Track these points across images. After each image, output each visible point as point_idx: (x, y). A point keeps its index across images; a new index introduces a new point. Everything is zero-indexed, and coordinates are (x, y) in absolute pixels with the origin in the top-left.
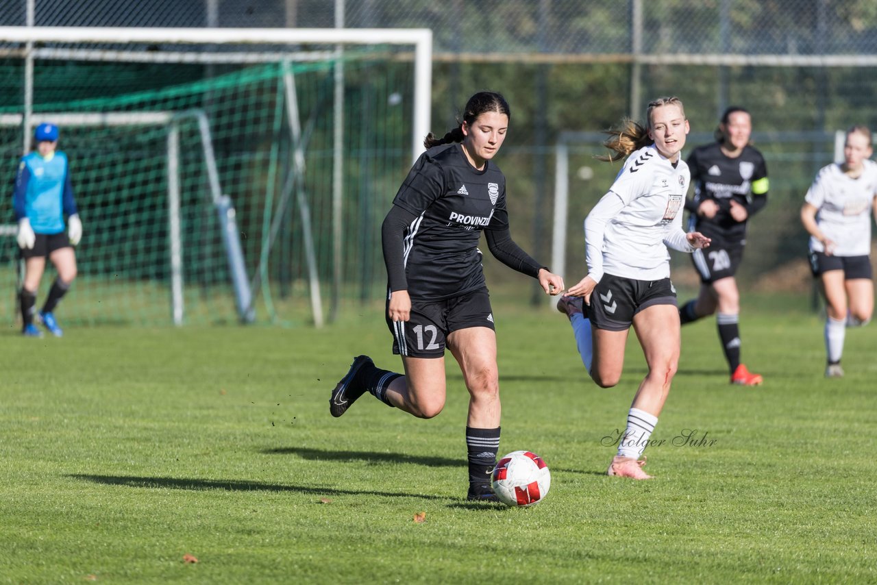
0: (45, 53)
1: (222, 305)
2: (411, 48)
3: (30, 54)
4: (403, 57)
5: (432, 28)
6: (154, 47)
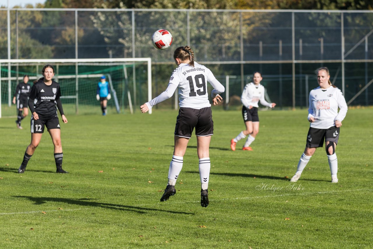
0: (80, 64)
1: (114, 110)
2: (147, 62)
3: (77, 65)
4: (145, 64)
5: (150, 57)
6: (100, 63)
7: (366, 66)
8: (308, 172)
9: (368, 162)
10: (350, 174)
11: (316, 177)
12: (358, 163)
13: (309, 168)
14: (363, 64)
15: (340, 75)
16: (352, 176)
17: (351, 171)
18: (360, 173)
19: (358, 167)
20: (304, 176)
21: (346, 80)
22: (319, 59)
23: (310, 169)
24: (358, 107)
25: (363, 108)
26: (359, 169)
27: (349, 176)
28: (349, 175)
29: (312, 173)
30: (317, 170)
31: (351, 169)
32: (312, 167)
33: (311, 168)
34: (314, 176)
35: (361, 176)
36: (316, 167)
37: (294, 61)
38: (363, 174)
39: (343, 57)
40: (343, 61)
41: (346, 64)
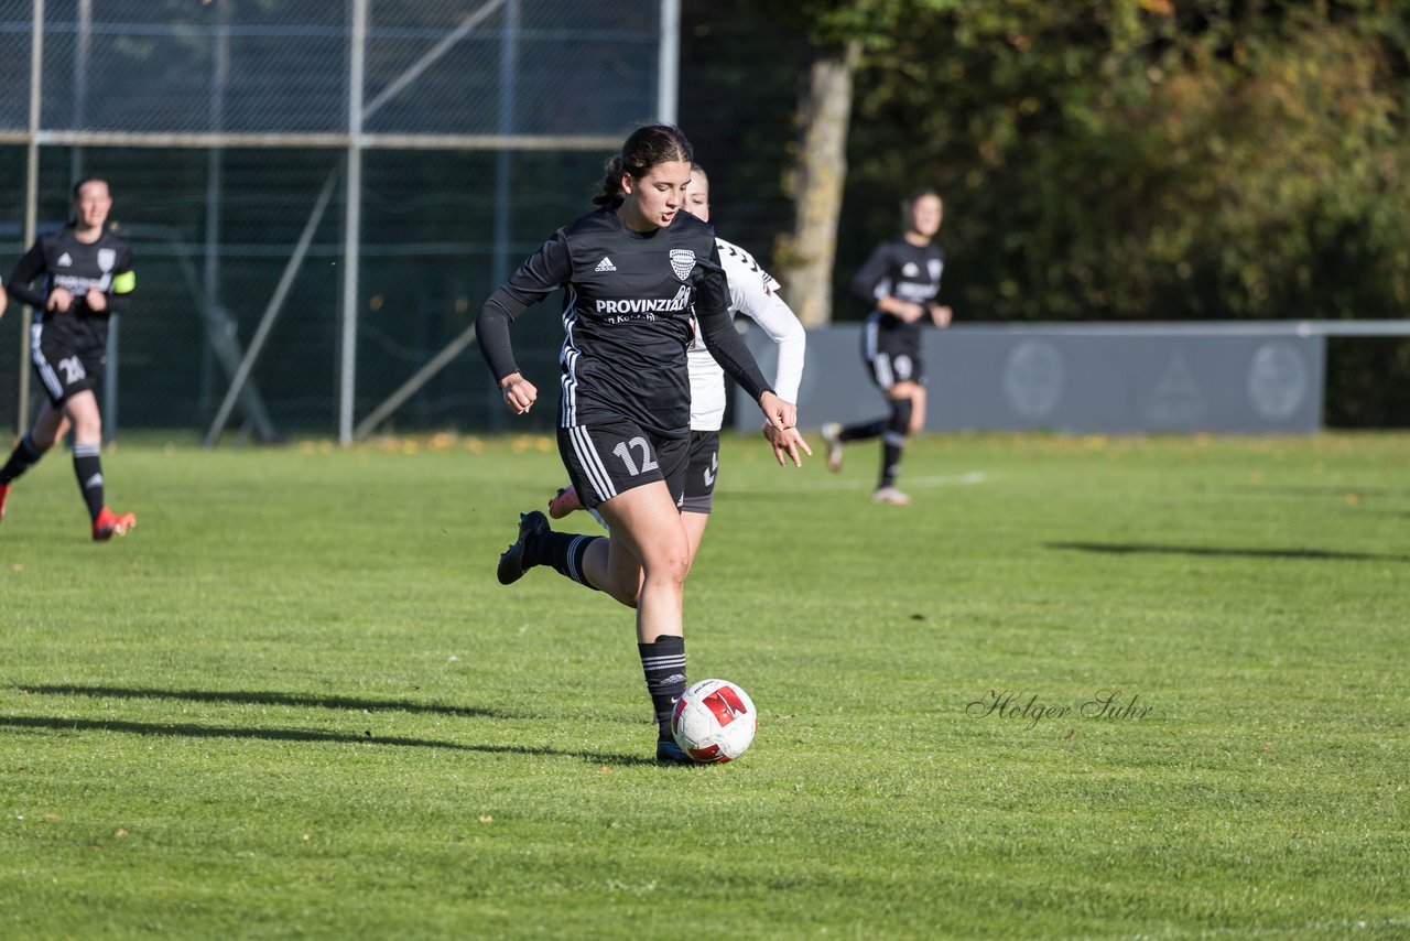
7: (504, 173)
8: (107, 856)
9: (500, 795)
10: (380, 875)
11: (157, 888)
12: (432, 804)
13: (115, 830)
14: (484, 161)
15: (332, 230)
16: (392, 882)
17: (389, 854)
18: (444, 863)
19: (434, 831)
20: (81, 881)
21: (365, 262)
22: (202, 127)
23: (121, 833)
24: (443, 440)
25: (474, 444)
26: (439, 841)
27: (373, 885)
28: (376, 879)
29: (135, 860)
30: (169, 844)
31: (389, 839)
32: (138, 823)
33: (130, 830)
34: (147, 884)
35: (453, 890)
36: (161, 824)
37: (39, 137)
38: (468, 872)
39: (357, 115)
40: (359, 139)
41: (371, 157)
